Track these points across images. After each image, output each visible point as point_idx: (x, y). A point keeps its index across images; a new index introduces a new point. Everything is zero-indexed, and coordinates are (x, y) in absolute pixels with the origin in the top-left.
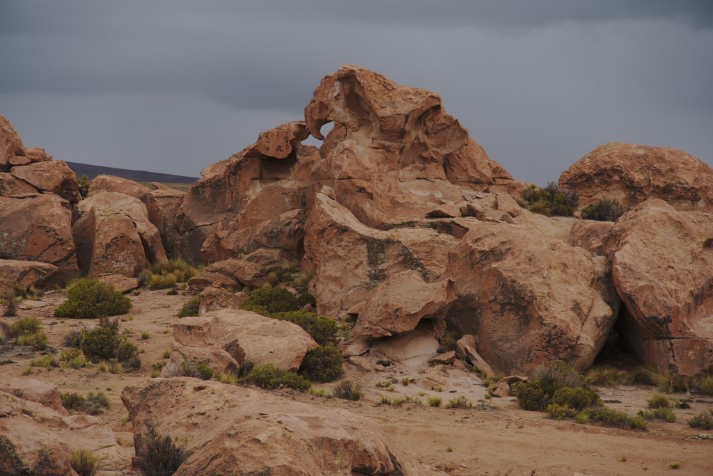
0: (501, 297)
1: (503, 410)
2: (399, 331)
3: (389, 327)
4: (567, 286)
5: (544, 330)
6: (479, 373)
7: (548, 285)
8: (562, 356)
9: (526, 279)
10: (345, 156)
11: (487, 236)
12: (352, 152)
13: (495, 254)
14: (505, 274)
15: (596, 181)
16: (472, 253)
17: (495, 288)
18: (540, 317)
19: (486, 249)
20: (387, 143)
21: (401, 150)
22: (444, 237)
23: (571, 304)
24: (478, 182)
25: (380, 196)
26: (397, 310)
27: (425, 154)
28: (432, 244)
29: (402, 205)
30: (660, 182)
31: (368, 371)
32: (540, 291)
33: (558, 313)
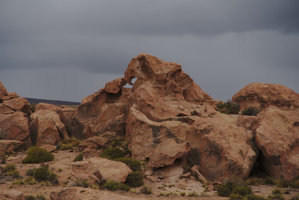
0: (209, 149)
1: (211, 197)
2: (167, 164)
3: (162, 163)
4: (237, 144)
5: (228, 163)
6: (201, 181)
7: (229, 143)
8: (235, 173)
9: (219, 141)
10: (142, 92)
11: (202, 123)
12: (145, 90)
13: (206, 131)
14: (210, 139)
15: (248, 99)
16: (196, 131)
17: (206, 145)
18: (226, 157)
19: (202, 129)
20: (159, 86)
21: (165, 88)
22: (184, 124)
23: (238, 151)
24: (198, 101)
25: (157, 108)
26: (166, 156)
27: (175, 90)
28: (179, 127)
29: (166, 111)
30: (274, 99)
31: (154, 182)
32: (225, 146)
33: (233, 155)
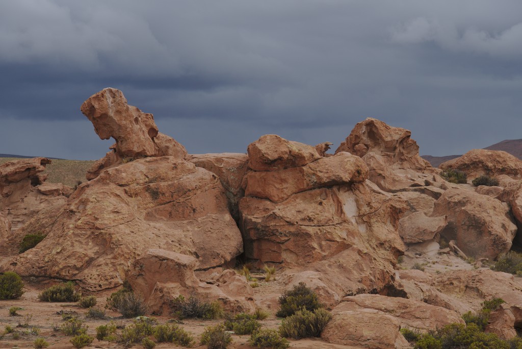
0: (468, 223)
2: (426, 239)
3: (421, 238)
4: (497, 217)
5: (492, 237)
6: (461, 257)
7: (491, 217)
8: (500, 248)
9: (480, 214)
10: (371, 160)
11: (455, 195)
12: (374, 157)
13: (461, 203)
14: (469, 212)
16: (449, 203)
17: (465, 218)
18: (490, 231)
19: (456, 201)
20: (389, 153)
21: (394, 156)
22: (423, 195)
23: (501, 225)
25: (388, 177)
26: (425, 230)
27: (402, 157)
28: (419, 199)
29: (397, 181)
30: (500, 166)
31: (413, 258)
32: (488, 219)
33: (497, 229)
